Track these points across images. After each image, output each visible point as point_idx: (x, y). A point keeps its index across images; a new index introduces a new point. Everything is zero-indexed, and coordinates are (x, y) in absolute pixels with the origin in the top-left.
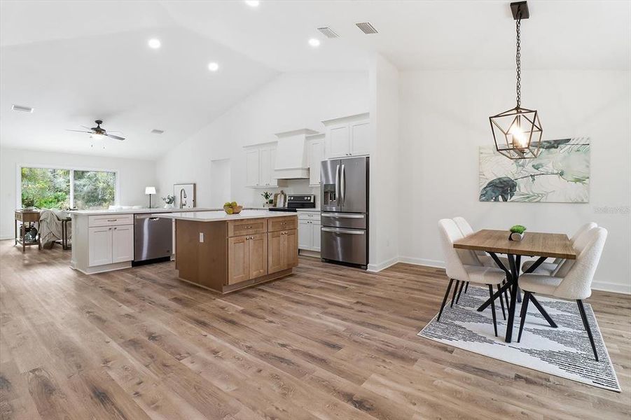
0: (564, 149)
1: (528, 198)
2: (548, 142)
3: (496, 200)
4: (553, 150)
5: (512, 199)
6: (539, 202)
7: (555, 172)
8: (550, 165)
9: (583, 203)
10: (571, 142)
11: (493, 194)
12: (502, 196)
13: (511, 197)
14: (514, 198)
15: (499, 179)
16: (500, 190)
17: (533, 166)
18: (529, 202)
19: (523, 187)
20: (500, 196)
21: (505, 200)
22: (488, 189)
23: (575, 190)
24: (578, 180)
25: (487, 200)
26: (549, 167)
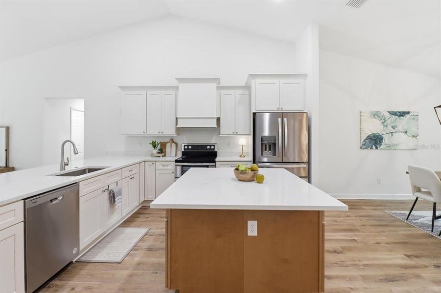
0: (407, 117)
1: (389, 147)
2: (400, 112)
3: (372, 148)
4: (402, 117)
5: (381, 147)
6: (395, 149)
7: (403, 131)
8: (401, 126)
9: (416, 149)
10: (411, 114)
11: (370, 144)
12: (375, 146)
13: (380, 146)
14: (382, 147)
15: (373, 134)
16: (374, 141)
17: (392, 127)
18: (390, 149)
19: (386, 140)
20: (374, 146)
21: (377, 148)
22: (366, 141)
23: (412, 142)
24: (413, 136)
25: (366, 148)
26: (400, 128)
